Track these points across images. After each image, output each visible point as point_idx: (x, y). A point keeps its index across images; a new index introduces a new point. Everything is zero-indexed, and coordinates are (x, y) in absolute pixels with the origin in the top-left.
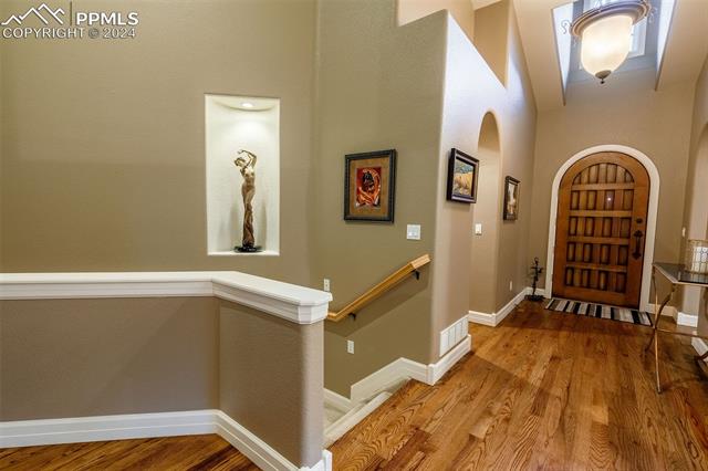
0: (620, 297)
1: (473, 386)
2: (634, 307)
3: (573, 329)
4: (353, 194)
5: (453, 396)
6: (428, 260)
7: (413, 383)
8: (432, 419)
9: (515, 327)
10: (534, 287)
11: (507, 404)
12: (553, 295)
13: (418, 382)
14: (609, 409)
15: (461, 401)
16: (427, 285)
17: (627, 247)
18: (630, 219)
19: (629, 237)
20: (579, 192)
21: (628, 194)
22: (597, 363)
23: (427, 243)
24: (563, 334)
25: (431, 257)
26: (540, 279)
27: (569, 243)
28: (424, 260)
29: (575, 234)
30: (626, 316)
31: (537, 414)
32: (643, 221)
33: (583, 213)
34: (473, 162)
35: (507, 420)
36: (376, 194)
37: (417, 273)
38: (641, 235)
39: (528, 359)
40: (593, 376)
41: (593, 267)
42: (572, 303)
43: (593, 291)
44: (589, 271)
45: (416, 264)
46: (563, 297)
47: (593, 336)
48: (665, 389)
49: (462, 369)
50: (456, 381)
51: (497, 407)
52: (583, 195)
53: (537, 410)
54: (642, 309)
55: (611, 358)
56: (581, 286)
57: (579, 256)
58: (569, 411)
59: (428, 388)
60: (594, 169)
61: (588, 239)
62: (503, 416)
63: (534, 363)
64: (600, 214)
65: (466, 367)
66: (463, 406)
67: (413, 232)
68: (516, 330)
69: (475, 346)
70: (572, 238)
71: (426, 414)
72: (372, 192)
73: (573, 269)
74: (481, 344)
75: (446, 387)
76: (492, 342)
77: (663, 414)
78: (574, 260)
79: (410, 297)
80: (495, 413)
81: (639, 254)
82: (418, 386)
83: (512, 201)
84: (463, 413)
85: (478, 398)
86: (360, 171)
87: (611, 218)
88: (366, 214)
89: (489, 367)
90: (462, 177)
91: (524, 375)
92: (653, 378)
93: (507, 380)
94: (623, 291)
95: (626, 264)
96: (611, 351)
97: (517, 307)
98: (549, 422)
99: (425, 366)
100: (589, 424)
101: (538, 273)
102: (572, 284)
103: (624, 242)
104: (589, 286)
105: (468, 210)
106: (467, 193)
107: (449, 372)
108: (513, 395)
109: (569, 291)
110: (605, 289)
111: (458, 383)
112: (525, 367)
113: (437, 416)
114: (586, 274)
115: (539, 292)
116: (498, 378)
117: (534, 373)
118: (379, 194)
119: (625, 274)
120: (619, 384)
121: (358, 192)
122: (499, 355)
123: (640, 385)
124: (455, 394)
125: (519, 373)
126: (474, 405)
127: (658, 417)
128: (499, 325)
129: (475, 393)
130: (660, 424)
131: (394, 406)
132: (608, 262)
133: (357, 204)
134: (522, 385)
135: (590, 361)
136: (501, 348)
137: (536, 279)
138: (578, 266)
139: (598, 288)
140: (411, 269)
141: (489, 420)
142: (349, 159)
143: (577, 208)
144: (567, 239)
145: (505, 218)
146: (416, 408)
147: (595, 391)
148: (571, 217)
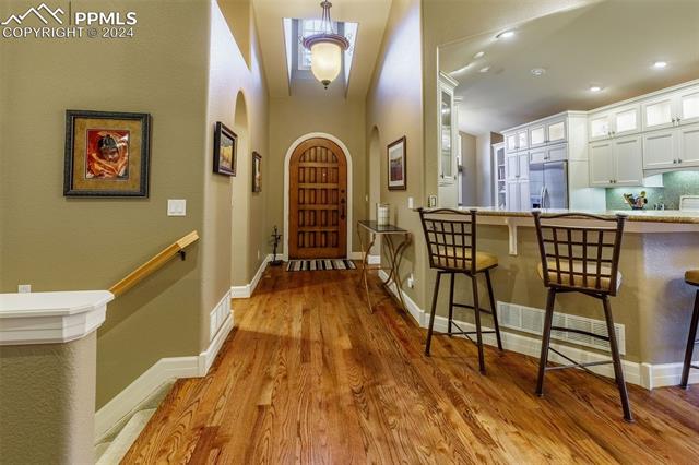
0: (335, 251)
1: (246, 360)
2: (343, 257)
3: (311, 283)
4: (81, 162)
5: (230, 377)
6: (196, 237)
7: (180, 383)
8: (215, 411)
9: (266, 293)
10: (275, 253)
11: (281, 364)
12: (290, 258)
13: (187, 379)
14: (350, 337)
15: (241, 379)
16: (196, 265)
17: (337, 211)
18: (337, 190)
19: (337, 204)
20: (304, 168)
21: (335, 171)
22: (334, 305)
23: (194, 218)
24: (306, 288)
25: (200, 233)
26: (279, 244)
27: (299, 211)
28: (193, 237)
29: (303, 203)
30: (340, 265)
31: (306, 361)
32: (344, 191)
33: (308, 186)
34: (232, 137)
35: (285, 377)
36: (120, 164)
37: (182, 254)
38: (344, 201)
39: (286, 318)
40: (333, 316)
41: (317, 229)
42: (305, 262)
43: (319, 249)
44: (315, 232)
45: (183, 243)
46: (297, 258)
47: (325, 285)
48: (374, 310)
49: (231, 348)
50: (228, 361)
51: (274, 370)
52: (307, 171)
53: (305, 358)
54: (349, 257)
55: (341, 299)
56: (310, 247)
57: (307, 222)
58: (326, 350)
59: (201, 381)
60: (313, 150)
61: (313, 207)
62: (281, 375)
63: (292, 321)
64: (319, 186)
65: (233, 344)
66: (244, 383)
67: (177, 207)
68: (268, 296)
69: (237, 321)
70: (302, 207)
71: (208, 408)
72: (116, 161)
73: (303, 233)
74: (242, 317)
75: (220, 371)
76: (251, 313)
77: (377, 328)
78: (303, 225)
79: (174, 282)
80: (273, 375)
81: (344, 216)
82: (188, 383)
83: (258, 175)
84: (245, 390)
85: (255, 370)
86: (92, 134)
87: (326, 190)
88: (103, 188)
89: (256, 337)
90: (226, 151)
91: (286, 333)
92: (367, 305)
93: (274, 343)
94: (337, 246)
95: (337, 224)
96: (339, 293)
97: (264, 274)
98: (316, 364)
99: (194, 358)
100: (341, 353)
101: (277, 239)
102: (303, 246)
103: (335, 207)
104: (315, 246)
105: (229, 183)
106: (228, 166)
107: (218, 355)
108: (283, 354)
109: (302, 252)
110: (326, 246)
111: (231, 363)
112: (286, 326)
113: (220, 404)
114: (312, 235)
115: (279, 257)
116: (267, 344)
117: (294, 328)
118: (127, 163)
119: (337, 232)
120: (350, 316)
121: (90, 159)
122: (261, 323)
123: (361, 312)
124: (232, 375)
125: (283, 331)
126: (253, 377)
127: (376, 330)
128: (253, 295)
129: (250, 366)
130: (378, 334)
131: (166, 419)
132: (326, 224)
133: (89, 175)
134: (288, 342)
135: (329, 305)
136: (261, 315)
137: (276, 245)
138: (306, 229)
139: (321, 246)
140: (177, 250)
141: (271, 385)
142: (73, 116)
143: (304, 182)
144: (298, 207)
145: (253, 190)
146: (193, 408)
147: (338, 327)
148: (300, 189)
